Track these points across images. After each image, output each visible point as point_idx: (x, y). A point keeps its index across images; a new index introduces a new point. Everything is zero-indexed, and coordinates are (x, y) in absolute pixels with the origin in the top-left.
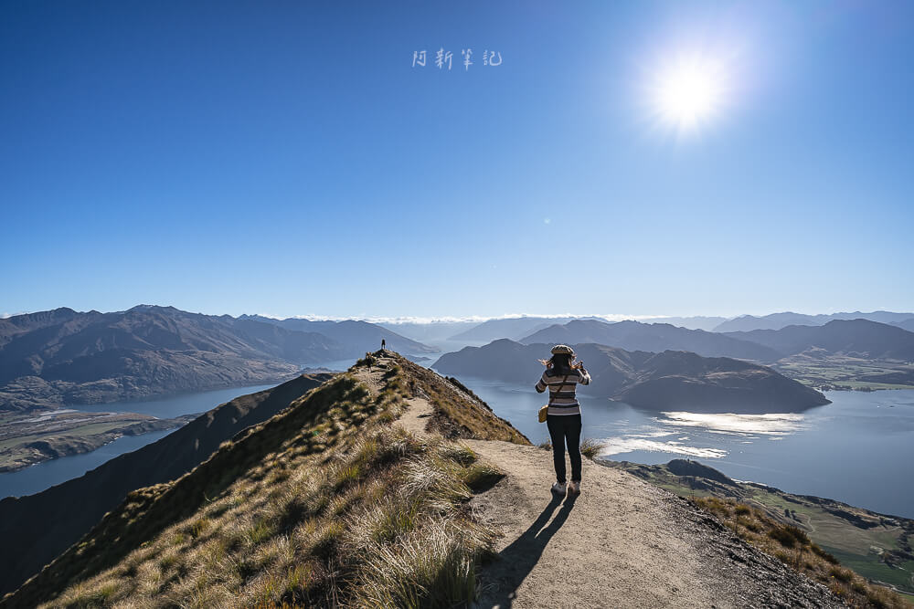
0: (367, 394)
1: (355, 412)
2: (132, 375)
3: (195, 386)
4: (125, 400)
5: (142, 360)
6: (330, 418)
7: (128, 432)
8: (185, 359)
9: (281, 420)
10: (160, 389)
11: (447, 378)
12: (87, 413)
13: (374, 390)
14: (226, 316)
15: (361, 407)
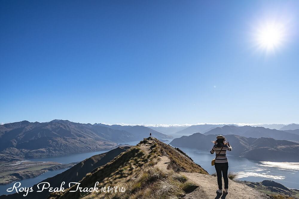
0: (144, 154)
1: (139, 161)
2: (52, 147)
3: (76, 151)
4: (49, 156)
5: (56, 141)
6: (130, 164)
7: (50, 169)
8: (73, 141)
9: (110, 165)
10: (63, 152)
11: (175, 148)
12: (34, 162)
13: (147, 153)
14: (89, 124)
15: (142, 160)
